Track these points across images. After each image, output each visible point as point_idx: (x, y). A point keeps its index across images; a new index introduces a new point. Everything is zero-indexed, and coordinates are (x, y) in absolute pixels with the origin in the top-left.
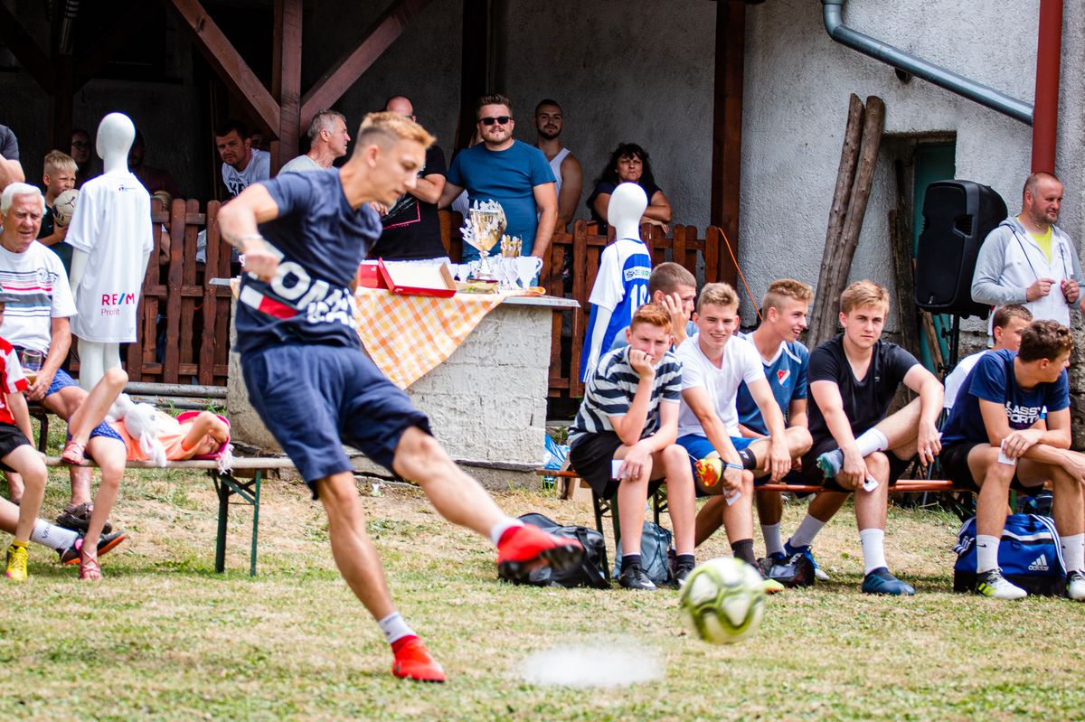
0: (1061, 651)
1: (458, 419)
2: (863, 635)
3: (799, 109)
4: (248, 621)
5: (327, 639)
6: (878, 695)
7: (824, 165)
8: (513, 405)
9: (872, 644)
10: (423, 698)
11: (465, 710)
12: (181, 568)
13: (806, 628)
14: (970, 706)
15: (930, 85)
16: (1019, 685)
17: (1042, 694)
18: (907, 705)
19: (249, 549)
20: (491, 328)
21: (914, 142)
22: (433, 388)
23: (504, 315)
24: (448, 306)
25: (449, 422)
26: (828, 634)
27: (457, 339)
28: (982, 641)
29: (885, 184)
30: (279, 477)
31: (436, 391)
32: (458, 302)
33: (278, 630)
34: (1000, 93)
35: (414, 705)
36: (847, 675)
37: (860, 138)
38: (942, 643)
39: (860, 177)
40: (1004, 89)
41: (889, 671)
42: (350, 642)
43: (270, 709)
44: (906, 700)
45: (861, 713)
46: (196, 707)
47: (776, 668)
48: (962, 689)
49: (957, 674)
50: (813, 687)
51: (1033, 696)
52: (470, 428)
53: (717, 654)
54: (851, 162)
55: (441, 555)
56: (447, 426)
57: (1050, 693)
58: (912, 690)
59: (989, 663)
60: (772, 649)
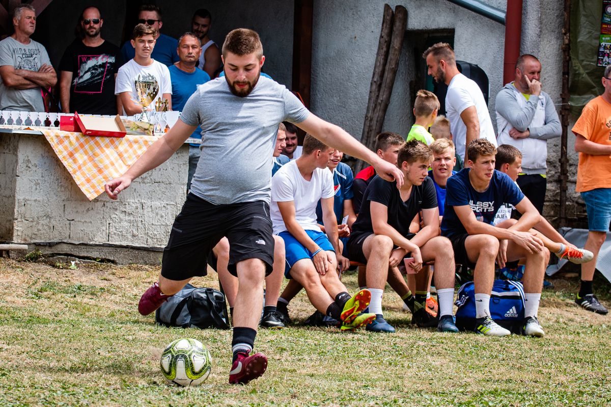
0: (530, 369)
1: (127, 218)
2: (399, 359)
3: (350, 14)
6: (412, 397)
7: (367, 51)
8: (164, 209)
9: (406, 365)
16: (504, 390)
17: (520, 396)
18: (432, 404)
21: (426, 36)
25: (121, 220)
28: (477, 363)
29: (407, 63)
30: (9, 257)
32: (128, 141)
33: (13, 357)
34: (483, 3)
35: (108, 404)
36: (391, 384)
37: (390, 34)
38: (451, 364)
39: (391, 59)
40: (486, 1)
41: (418, 381)
42: (62, 364)
44: (431, 400)
47: (344, 380)
48: (467, 393)
49: (464, 383)
50: (369, 392)
51: (515, 398)
52: (135, 224)
53: (304, 371)
54: (385, 49)
55: (117, 308)
56: (120, 223)
57: (525, 396)
58: (434, 394)
59: (484, 377)
60: (339, 368)
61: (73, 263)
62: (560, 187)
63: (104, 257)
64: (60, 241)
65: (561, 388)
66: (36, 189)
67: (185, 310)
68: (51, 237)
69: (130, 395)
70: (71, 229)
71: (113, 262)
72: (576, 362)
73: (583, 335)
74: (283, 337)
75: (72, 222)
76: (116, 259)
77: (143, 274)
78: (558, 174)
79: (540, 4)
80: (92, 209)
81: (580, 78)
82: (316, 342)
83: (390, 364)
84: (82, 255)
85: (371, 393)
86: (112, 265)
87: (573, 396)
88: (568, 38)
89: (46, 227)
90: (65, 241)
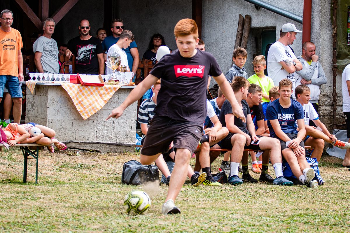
0: (319, 203)
1: (106, 128)
2: (249, 199)
3: (221, 20)
4: (36, 199)
5: (64, 204)
6: (257, 219)
7: (230, 39)
8: (125, 123)
9: (253, 202)
10: (99, 223)
11: (114, 226)
12: (12, 181)
13: (230, 197)
14: (289, 221)
15: (267, 10)
16: (305, 214)
17: (313, 217)
18: (267, 222)
19: (35, 175)
20: (117, 97)
21: (261, 30)
22: (97, 118)
23: (121, 92)
24: (102, 89)
25: (103, 129)
26: (237, 199)
27: (105, 101)
28: (291, 200)
29: (251, 45)
30: (44, 150)
31: (98, 119)
32: (105, 88)
33: (47, 201)
34: (291, 13)
35: (96, 225)
36: (245, 212)
37: (242, 30)
38: (277, 201)
39: (243, 43)
40: (292, 11)
41: (259, 210)
42: (72, 205)
43: (46, 227)
44: (267, 220)
45: (251, 225)
46: (20, 227)
47: (221, 210)
48: (286, 216)
49: (283, 211)
50: (234, 216)
51: (310, 218)
52: (110, 132)
53: (200, 206)
54: (240, 38)
55: (101, 176)
56: (102, 131)
57: (316, 217)
58: (268, 217)
59: (294, 207)
60: (219, 204)
61: (78, 153)
62: (333, 109)
63: (94, 149)
64: (71, 141)
65: (335, 213)
66: (58, 114)
67: (137, 176)
68: (66, 139)
69: (108, 220)
70: (76, 135)
71: (99, 152)
72: (342, 199)
73: (346, 185)
74: (189, 189)
75: (77, 131)
76: (100, 150)
77: (115, 158)
78: (332, 102)
79: (321, 13)
80: (87, 124)
81: (342, 50)
82: (206, 192)
83: (245, 202)
84: (82, 148)
85: (235, 216)
86: (98, 153)
87: (341, 216)
88: (336, 30)
89: (63, 134)
90: (73, 141)
